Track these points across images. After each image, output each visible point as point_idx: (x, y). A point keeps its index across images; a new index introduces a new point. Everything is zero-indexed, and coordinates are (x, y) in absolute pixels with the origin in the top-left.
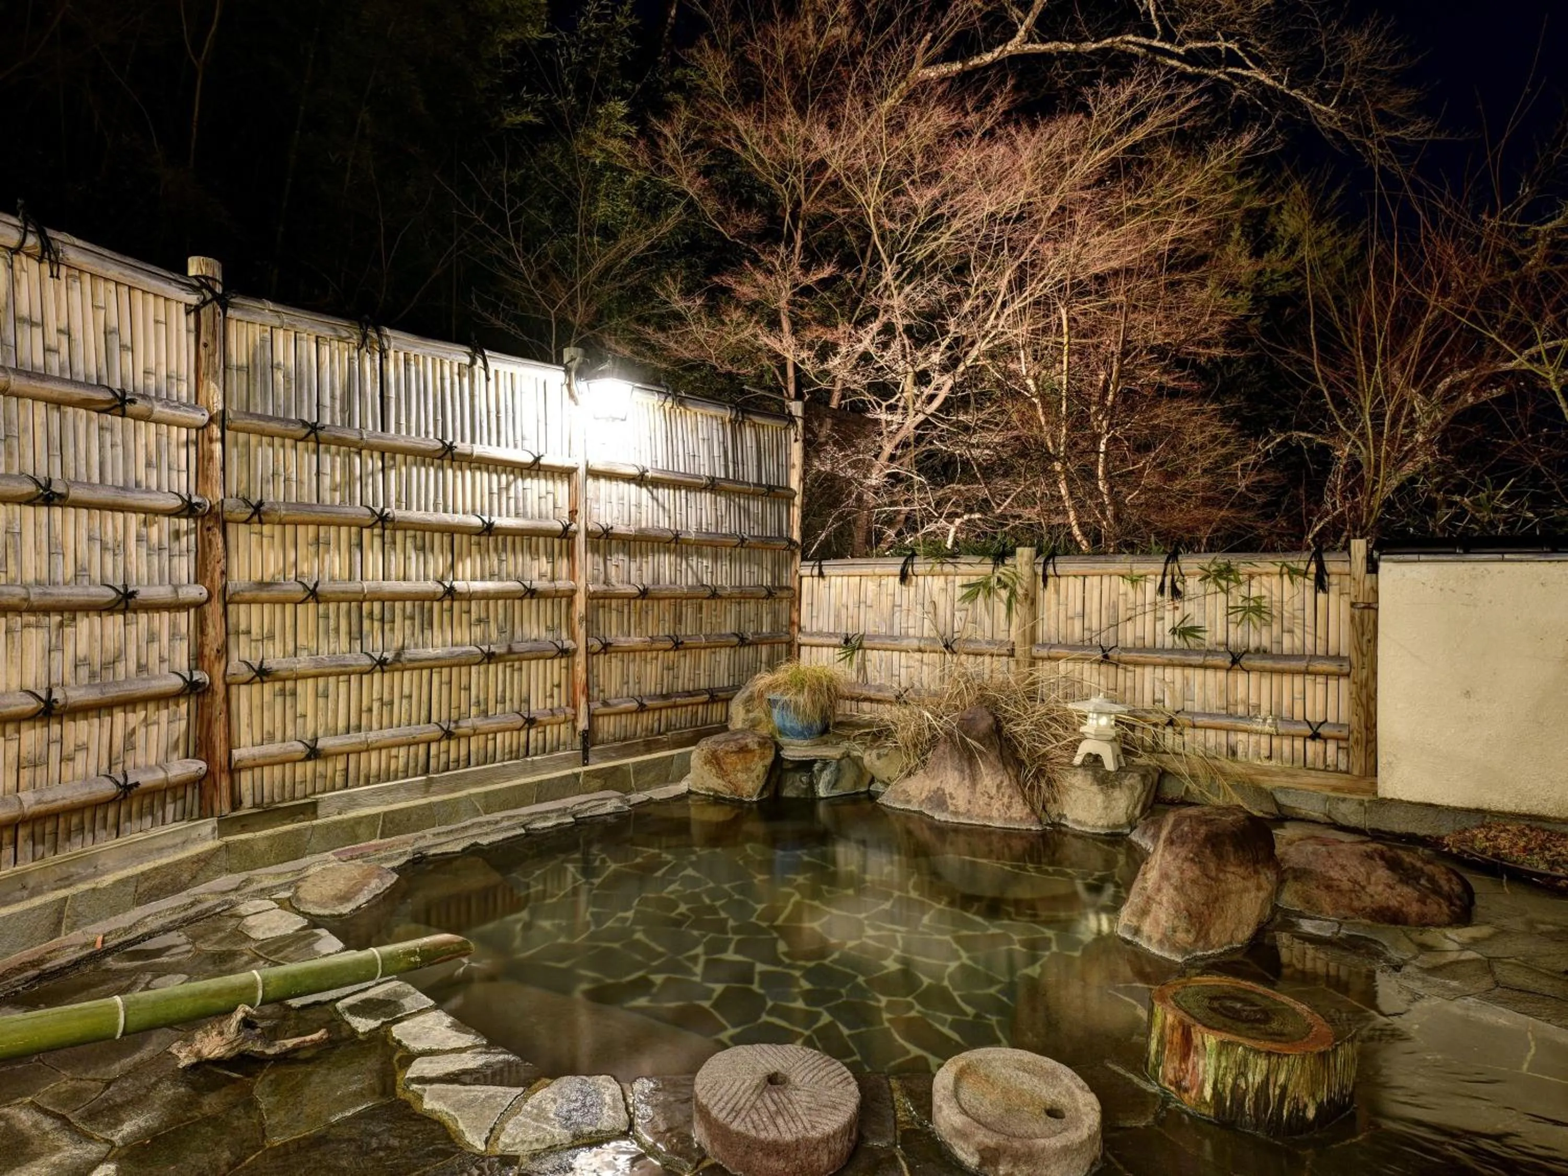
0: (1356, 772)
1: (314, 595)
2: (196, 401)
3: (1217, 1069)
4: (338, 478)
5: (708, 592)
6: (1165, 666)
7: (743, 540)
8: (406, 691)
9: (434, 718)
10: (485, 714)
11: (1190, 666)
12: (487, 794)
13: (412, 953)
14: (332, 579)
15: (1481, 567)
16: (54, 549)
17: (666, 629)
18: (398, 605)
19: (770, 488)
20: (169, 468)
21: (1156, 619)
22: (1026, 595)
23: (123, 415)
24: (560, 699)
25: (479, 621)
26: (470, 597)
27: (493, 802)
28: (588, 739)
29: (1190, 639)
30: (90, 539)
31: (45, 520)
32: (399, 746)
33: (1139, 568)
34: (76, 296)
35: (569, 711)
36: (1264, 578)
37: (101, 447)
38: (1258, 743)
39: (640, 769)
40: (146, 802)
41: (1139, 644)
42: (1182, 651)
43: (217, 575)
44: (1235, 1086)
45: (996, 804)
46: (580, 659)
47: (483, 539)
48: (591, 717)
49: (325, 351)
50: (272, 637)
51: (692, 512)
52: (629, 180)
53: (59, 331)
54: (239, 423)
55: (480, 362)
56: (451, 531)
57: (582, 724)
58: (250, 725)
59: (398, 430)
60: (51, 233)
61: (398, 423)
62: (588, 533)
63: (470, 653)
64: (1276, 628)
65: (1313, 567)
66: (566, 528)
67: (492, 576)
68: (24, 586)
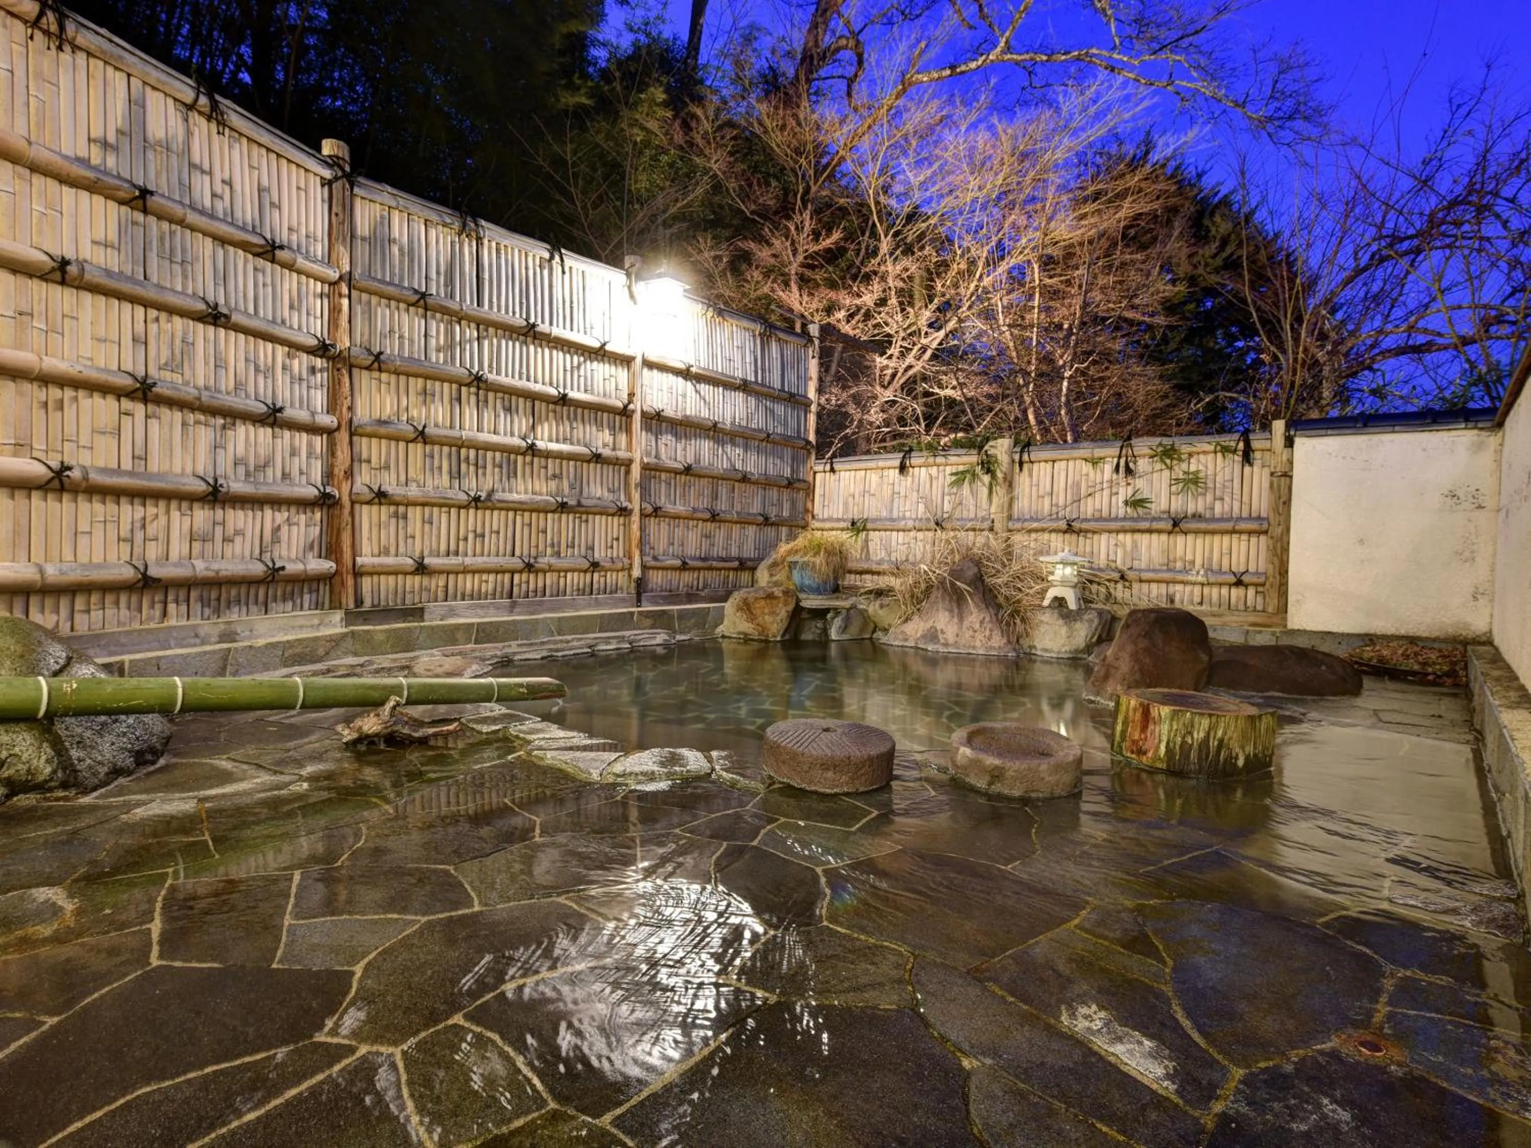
0: (1270, 610)
1: (422, 436)
2: (330, 259)
3: (1170, 731)
4: (442, 342)
5: (740, 476)
6: (1118, 532)
7: (769, 435)
8: (495, 528)
9: (517, 553)
10: (558, 554)
11: (1139, 531)
12: (560, 619)
13: (521, 685)
14: (436, 425)
15: (1375, 438)
16: (219, 364)
17: (704, 503)
18: (489, 454)
19: (792, 395)
20: (308, 314)
21: (1111, 495)
22: (1005, 479)
23: (273, 261)
24: (618, 550)
25: (554, 476)
26: (548, 455)
27: (562, 626)
28: (641, 586)
29: (1140, 510)
30: (247, 360)
31: (212, 338)
32: (489, 572)
33: (1099, 452)
34: (236, 154)
35: (626, 561)
36: (1202, 457)
37: (256, 285)
38: (1192, 592)
39: (682, 615)
40: (289, 588)
41: (1097, 515)
42: (1132, 519)
43: (345, 409)
44: (1184, 742)
45: (979, 636)
46: (636, 518)
47: (558, 408)
48: (644, 568)
49: (433, 233)
50: (388, 467)
51: (728, 407)
52: (665, 158)
53: (223, 181)
54: (364, 284)
55: (557, 258)
56: (532, 397)
57: (636, 573)
58: (370, 539)
59: (491, 307)
60: (218, 97)
61: (491, 301)
62: (643, 414)
63: (547, 502)
64: (1209, 497)
65: (1241, 445)
66: (626, 407)
67: (565, 440)
68: (195, 387)
